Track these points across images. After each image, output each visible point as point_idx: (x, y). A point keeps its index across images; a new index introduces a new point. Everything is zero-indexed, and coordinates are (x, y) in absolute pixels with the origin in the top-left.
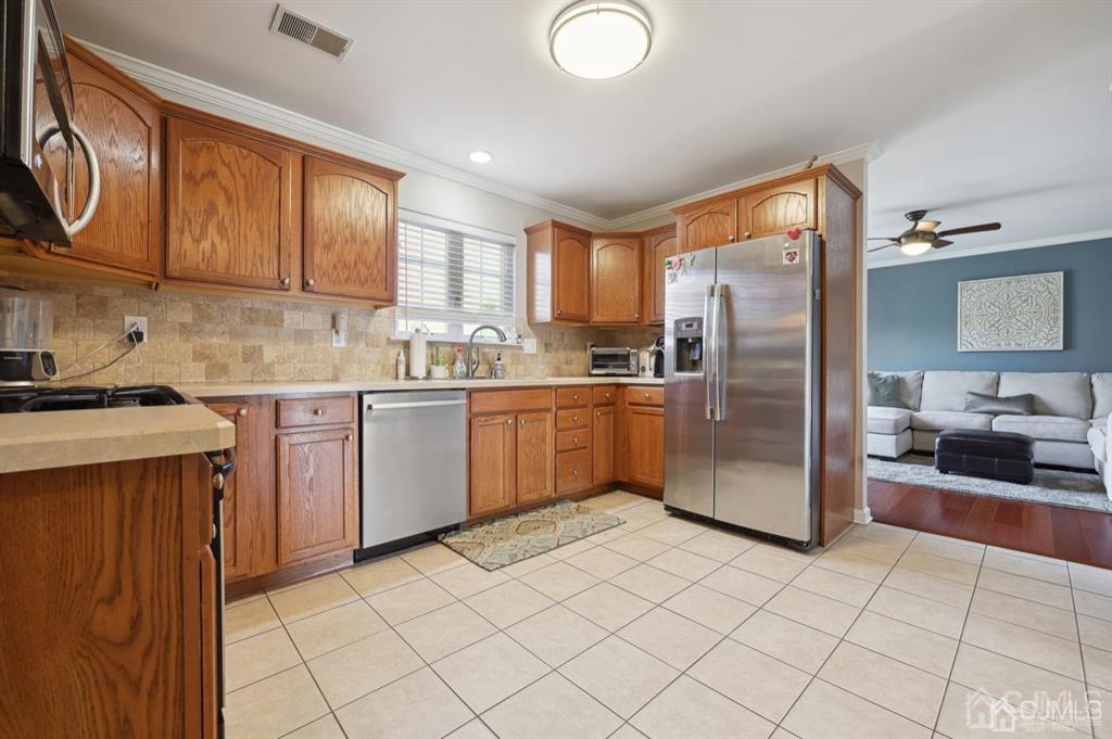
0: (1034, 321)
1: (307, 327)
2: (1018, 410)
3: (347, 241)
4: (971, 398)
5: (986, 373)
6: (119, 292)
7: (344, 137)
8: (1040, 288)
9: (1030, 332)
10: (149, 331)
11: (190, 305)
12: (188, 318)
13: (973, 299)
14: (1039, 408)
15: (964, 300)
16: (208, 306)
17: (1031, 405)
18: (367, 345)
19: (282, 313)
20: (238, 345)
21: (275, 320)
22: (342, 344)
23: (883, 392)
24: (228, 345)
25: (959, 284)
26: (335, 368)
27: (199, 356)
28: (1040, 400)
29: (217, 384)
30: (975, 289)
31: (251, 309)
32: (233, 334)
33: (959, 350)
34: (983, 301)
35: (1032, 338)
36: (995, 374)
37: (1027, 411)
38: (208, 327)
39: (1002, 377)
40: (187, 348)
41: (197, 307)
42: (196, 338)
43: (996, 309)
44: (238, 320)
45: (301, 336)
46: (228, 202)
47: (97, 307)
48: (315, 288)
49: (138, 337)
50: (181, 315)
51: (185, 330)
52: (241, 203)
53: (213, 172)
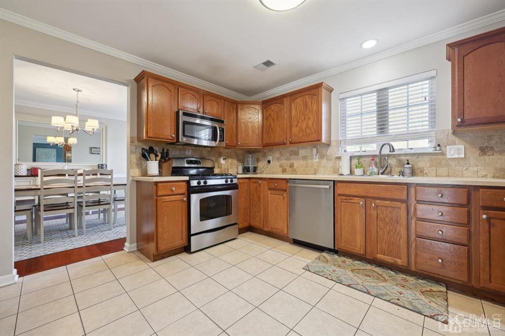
1: (306, 155)
3: (302, 121)
6: (267, 151)
7: (314, 77)
10: (272, 160)
12: (278, 155)
16: (282, 151)
18: (327, 160)
19: (299, 151)
20: (288, 163)
21: (296, 153)
22: (318, 160)
24: (286, 163)
26: (315, 170)
27: (280, 166)
31: (291, 151)
32: (288, 159)
38: (282, 157)
40: (278, 164)
42: (280, 161)
44: (288, 155)
45: (305, 158)
46: (273, 121)
47: (265, 155)
48: (292, 142)
49: (269, 162)
50: (277, 155)
51: (278, 159)
52: (276, 120)
53: (270, 115)
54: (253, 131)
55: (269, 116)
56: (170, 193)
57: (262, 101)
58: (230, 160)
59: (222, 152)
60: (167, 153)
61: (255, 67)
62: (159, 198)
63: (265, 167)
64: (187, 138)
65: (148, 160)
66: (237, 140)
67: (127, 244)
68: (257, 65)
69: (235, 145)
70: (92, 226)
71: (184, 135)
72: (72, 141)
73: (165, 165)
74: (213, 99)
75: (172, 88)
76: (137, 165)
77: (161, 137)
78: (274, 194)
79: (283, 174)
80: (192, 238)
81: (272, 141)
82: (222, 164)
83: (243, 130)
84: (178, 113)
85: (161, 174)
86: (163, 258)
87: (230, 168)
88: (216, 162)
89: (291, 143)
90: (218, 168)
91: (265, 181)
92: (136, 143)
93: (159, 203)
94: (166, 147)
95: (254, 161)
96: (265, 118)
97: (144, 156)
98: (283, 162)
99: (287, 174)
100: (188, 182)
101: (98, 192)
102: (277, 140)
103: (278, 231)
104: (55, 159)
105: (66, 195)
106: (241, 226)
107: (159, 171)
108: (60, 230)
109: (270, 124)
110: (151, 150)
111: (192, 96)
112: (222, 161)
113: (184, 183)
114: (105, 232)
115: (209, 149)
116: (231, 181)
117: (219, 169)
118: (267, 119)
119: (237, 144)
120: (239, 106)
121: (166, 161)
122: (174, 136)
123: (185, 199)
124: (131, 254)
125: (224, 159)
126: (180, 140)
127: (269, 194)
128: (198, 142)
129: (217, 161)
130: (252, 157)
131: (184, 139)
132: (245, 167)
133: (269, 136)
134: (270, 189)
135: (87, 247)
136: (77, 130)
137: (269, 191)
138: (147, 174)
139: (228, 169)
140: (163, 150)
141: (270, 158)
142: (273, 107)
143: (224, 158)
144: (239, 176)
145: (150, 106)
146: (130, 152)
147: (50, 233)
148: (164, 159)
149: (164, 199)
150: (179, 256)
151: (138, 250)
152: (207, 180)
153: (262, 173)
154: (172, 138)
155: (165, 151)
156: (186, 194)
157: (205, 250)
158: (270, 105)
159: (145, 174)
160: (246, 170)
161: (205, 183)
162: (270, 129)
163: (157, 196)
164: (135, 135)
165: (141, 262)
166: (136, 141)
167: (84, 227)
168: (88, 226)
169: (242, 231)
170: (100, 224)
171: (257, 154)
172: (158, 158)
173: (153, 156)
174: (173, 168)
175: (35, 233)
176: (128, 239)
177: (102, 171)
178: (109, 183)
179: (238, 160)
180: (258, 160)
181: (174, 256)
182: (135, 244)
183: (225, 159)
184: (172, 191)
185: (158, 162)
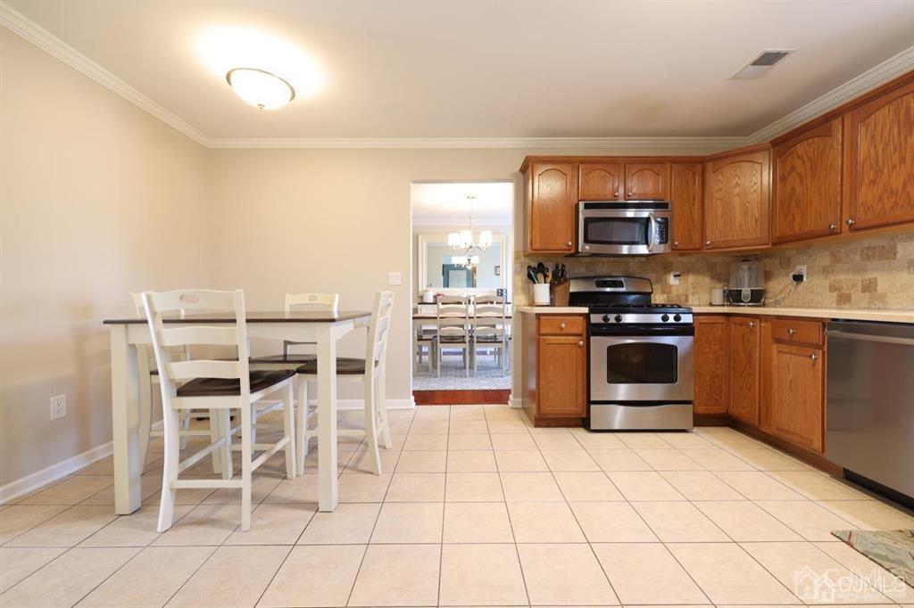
3: (894, 166)
6: (795, 252)
10: (807, 275)
11: (828, 253)
12: (827, 262)
16: (838, 251)
19: (892, 247)
20: (858, 279)
24: (850, 280)
27: (833, 288)
29: (844, 309)
32: (856, 270)
38: (839, 266)
40: (826, 283)
41: (833, 254)
42: (831, 276)
44: (859, 259)
46: (802, 181)
47: (787, 263)
48: (858, 226)
49: (798, 278)
50: (824, 260)
51: (826, 271)
52: (809, 179)
53: (793, 168)
54: (746, 213)
55: (789, 173)
56: (558, 331)
57: (771, 142)
58: (691, 279)
59: (672, 263)
60: (563, 270)
61: (735, 78)
62: (542, 337)
63: (787, 291)
64: (592, 245)
65: (534, 282)
66: (703, 236)
67: (511, 397)
68: (739, 73)
69: (698, 246)
70: (485, 368)
71: (586, 241)
72: (475, 260)
73: (559, 289)
74: (646, 166)
75: (567, 169)
76: (523, 289)
77: (552, 247)
78: (788, 353)
79: (839, 309)
80: (592, 406)
81: (797, 231)
82: (671, 286)
83: (719, 213)
84: (577, 206)
85: (552, 304)
86: (548, 426)
87: (693, 294)
88: (657, 282)
89: (853, 229)
90: (663, 292)
91: (766, 321)
92: (522, 259)
93: (541, 344)
94: (561, 261)
95: (757, 278)
96: (780, 179)
97: (529, 276)
98: (842, 277)
99: (851, 309)
100: (587, 316)
101: (494, 326)
102: (812, 225)
103: (796, 439)
104: (465, 284)
105: (462, 326)
106: (701, 410)
107: (551, 299)
108: (456, 368)
109: (793, 189)
110: (541, 268)
111: (602, 172)
112: (672, 280)
113: (582, 318)
114: (496, 379)
115: (643, 259)
116: (677, 318)
117: (665, 296)
118: (784, 179)
119: (703, 245)
120: (710, 166)
121: (560, 283)
122: (570, 243)
123: (581, 343)
124: (515, 411)
125: (675, 276)
126: (580, 250)
127: (774, 353)
128: (629, 249)
129: (661, 280)
130: (749, 269)
131: (587, 247)
132: (730, 291)
133: (790, 217)
134: (778, 341)
135: (474, 391)
136: (471, 247)
137: (775, 346)
138: (534, 302)
139: (687, 296)
140: (557, 267)
141: (802, 269)
142: (800, 149)
143: (678, 273)
144: (695, 310)
145: (536, 204)
146: (516, 273)
147: (447, 368)
148: (558, 280)
149: (550, 340)
150: (572, 430)
151: (523, 408)
152: (622, 315)
153: (777, 304)
154: (567, 248)
155: (560, 268)
156: (585, 335)
157: (617, 434)
158: (795, 145)
159: (532, 304)
160: (734, 297)
161: (618, 319)
162: (793, 202)
163: (540, 335)
164: (521, 249)
165: (522, 423)
166: (523, 258)
167: (475, 368)
168: (480, 368)
169: (702, 421)
170: (493, 368)
171: (766, 260)
172: (549, 280)
173: (540, 276)
174: (572, 294)
175: (435, 366)
176: (512, 392)
177: (500, 299)
178: (501, 315)
179: (712, 278)
180: (768, 276)
181: (565, 429)
182: (520, 400)
183: (679, 276)
184: (561, 329)
185: (548, 285)
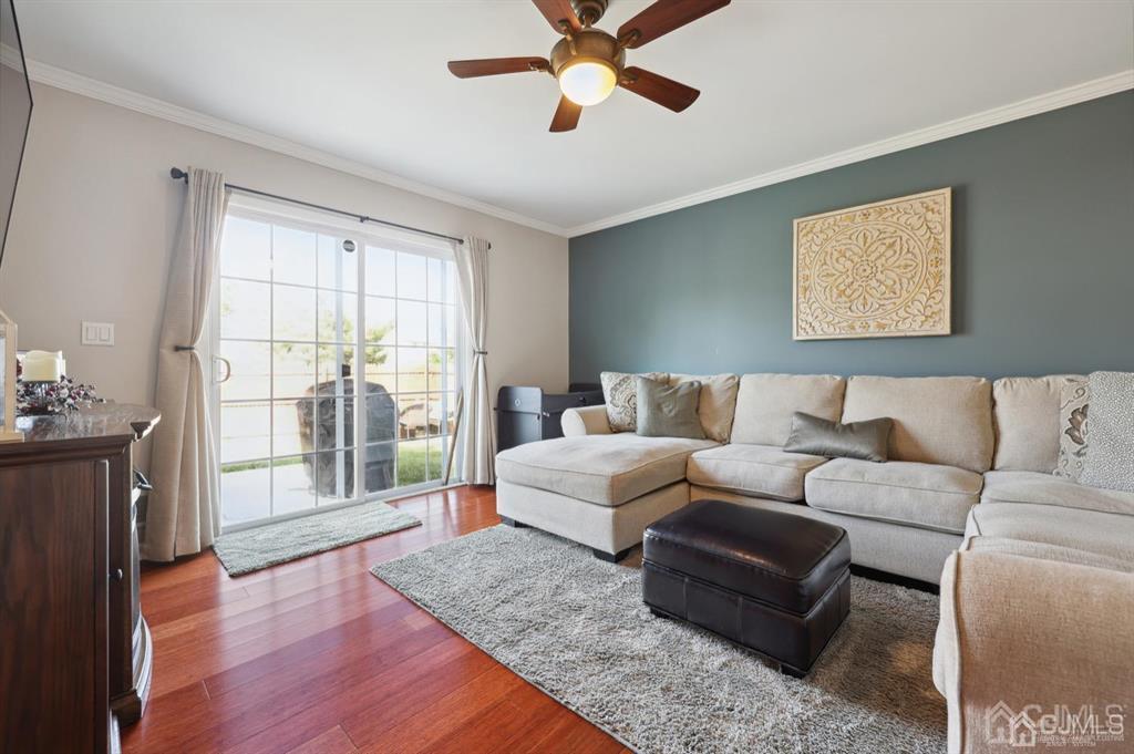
0: (905, 281)
2: (864, 450)
4: (798, 423)
5: (827, 376)
8: (914, 221)
9: (898, 301)
13: (815, 248)
14: (902, 447)
15: (802, 250)
17: (888, 441)
23: (669, 410)
25: (795, 222)
28: (904, 430)
30: (817, 229)
33: (795, 337)
34: (829, 250)
35: (902, 313)
36: (838, 378)
37: (879, 453)
39: (850, 384)
43: (849, 264)
